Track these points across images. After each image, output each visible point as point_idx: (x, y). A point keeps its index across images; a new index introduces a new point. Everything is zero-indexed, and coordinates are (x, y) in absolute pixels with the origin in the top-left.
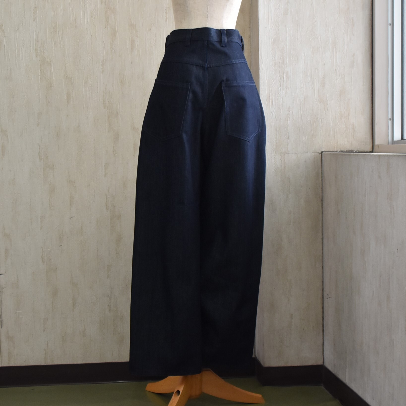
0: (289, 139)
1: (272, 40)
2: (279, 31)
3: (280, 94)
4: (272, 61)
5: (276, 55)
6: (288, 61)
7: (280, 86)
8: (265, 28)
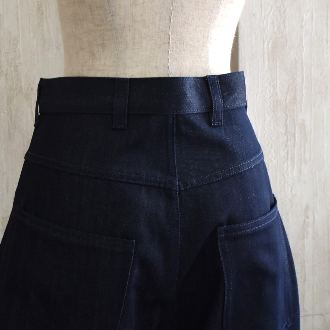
0: (306, 282)
1: (270, 46)
2: (284, 22)
3: (286, 176)
4: (268, 97)
5: (278, 84)
6: (304, 96)
7: (288, 158)
8: (254, 15)
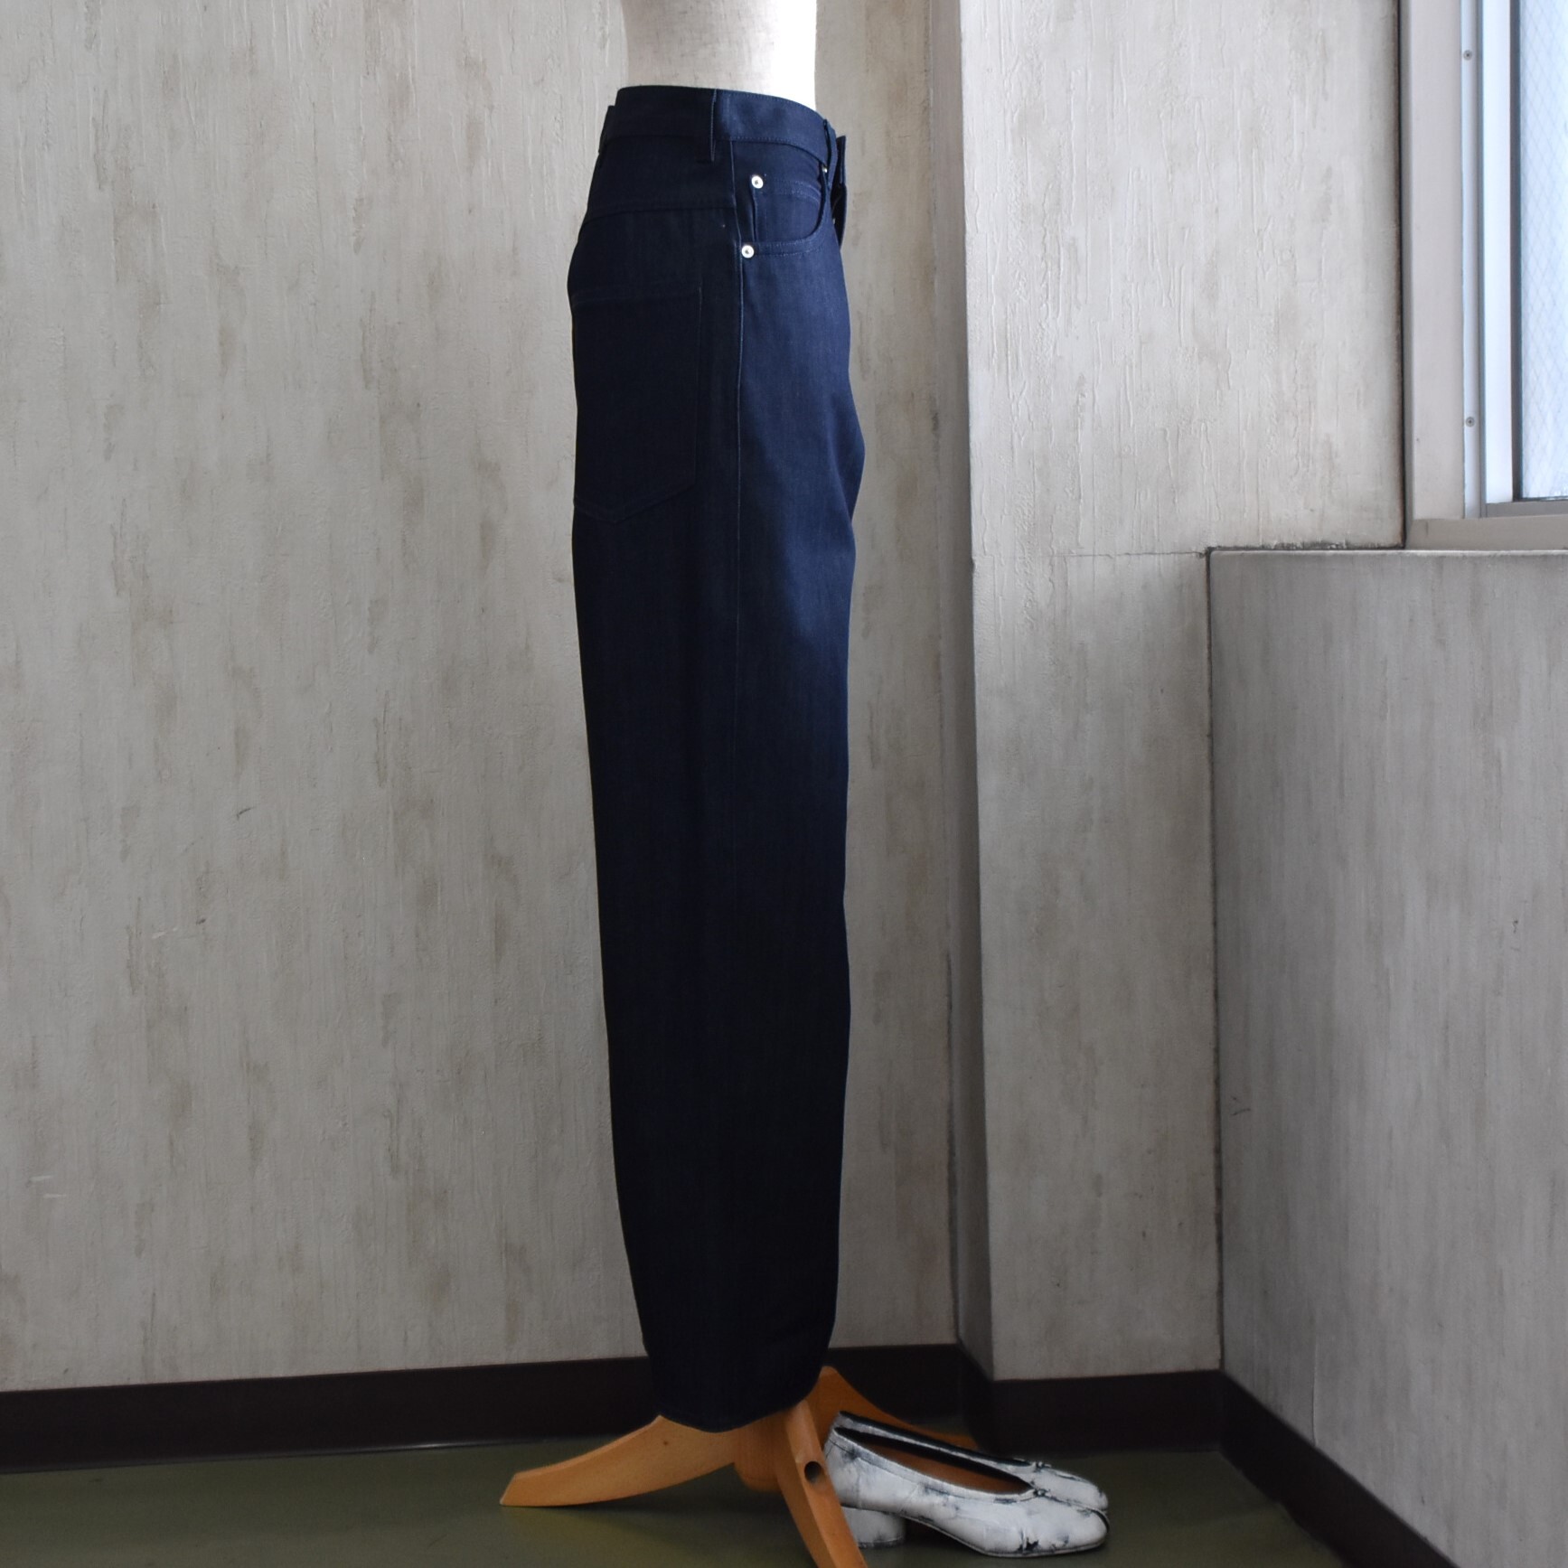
0: (1082, 500)
2: (1039, 82)
3: (1044, 326)
4: (1013, 198)
5: (1030, 178)
6: (1074, 199)
7: (1047, 297)
8: (988, 70)
